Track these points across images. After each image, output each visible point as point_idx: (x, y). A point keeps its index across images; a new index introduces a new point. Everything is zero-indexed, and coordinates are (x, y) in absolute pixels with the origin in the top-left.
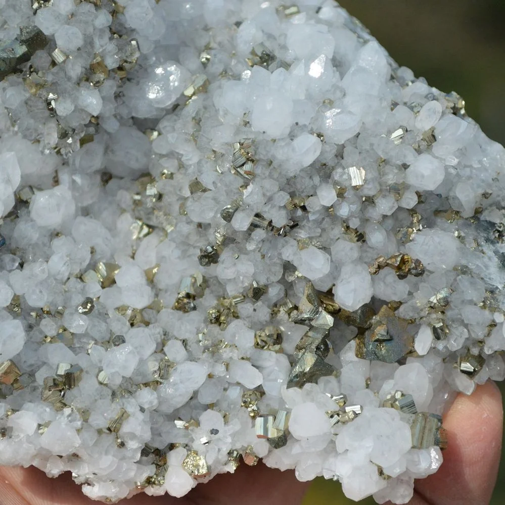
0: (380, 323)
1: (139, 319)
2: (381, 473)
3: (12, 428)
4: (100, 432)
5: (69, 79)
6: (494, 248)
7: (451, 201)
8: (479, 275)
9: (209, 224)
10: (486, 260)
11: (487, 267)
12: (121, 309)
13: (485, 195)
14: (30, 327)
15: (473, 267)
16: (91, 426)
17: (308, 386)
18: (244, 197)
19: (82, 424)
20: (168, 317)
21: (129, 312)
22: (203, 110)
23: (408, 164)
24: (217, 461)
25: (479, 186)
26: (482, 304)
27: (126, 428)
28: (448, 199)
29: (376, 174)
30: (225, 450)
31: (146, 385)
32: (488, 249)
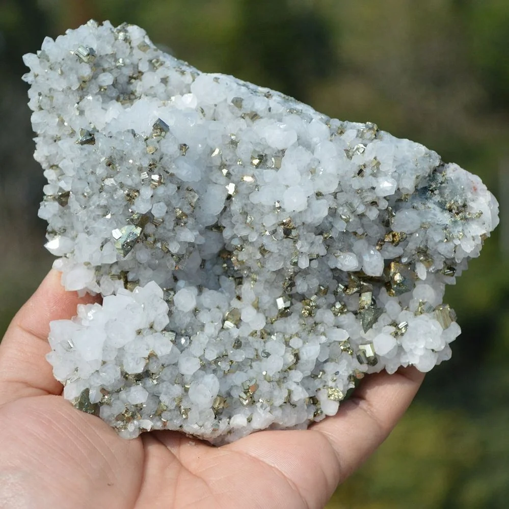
0: (395, 274)
1: (265, 334)
2: (433, 350)
3: (233, 428)
4: (281, 406)
5: (169, 231)
6: (433, 201)
7: (401, 191)
8: (434, 223)
9: (283, 268)
10: (433, 211)
11: (435, 215)
12: (254, 334)
13: (417, 178)
14: (214, 371)
15: (430, 220)
16: (275, 407)
17: (374, 326)
18: (298, 249)
19: (271, 407)
20: (279, 325)
21: (259, 333)
22: (245, 206)
23: (374, 187)
24: (344, 386)
25: (412, 174)
26: (446, 240)
27: (295, 398)
28: (399, 190)
29: (360, 200)
30: (346, 379)
31: (290, 369)
32: (430, 204)
